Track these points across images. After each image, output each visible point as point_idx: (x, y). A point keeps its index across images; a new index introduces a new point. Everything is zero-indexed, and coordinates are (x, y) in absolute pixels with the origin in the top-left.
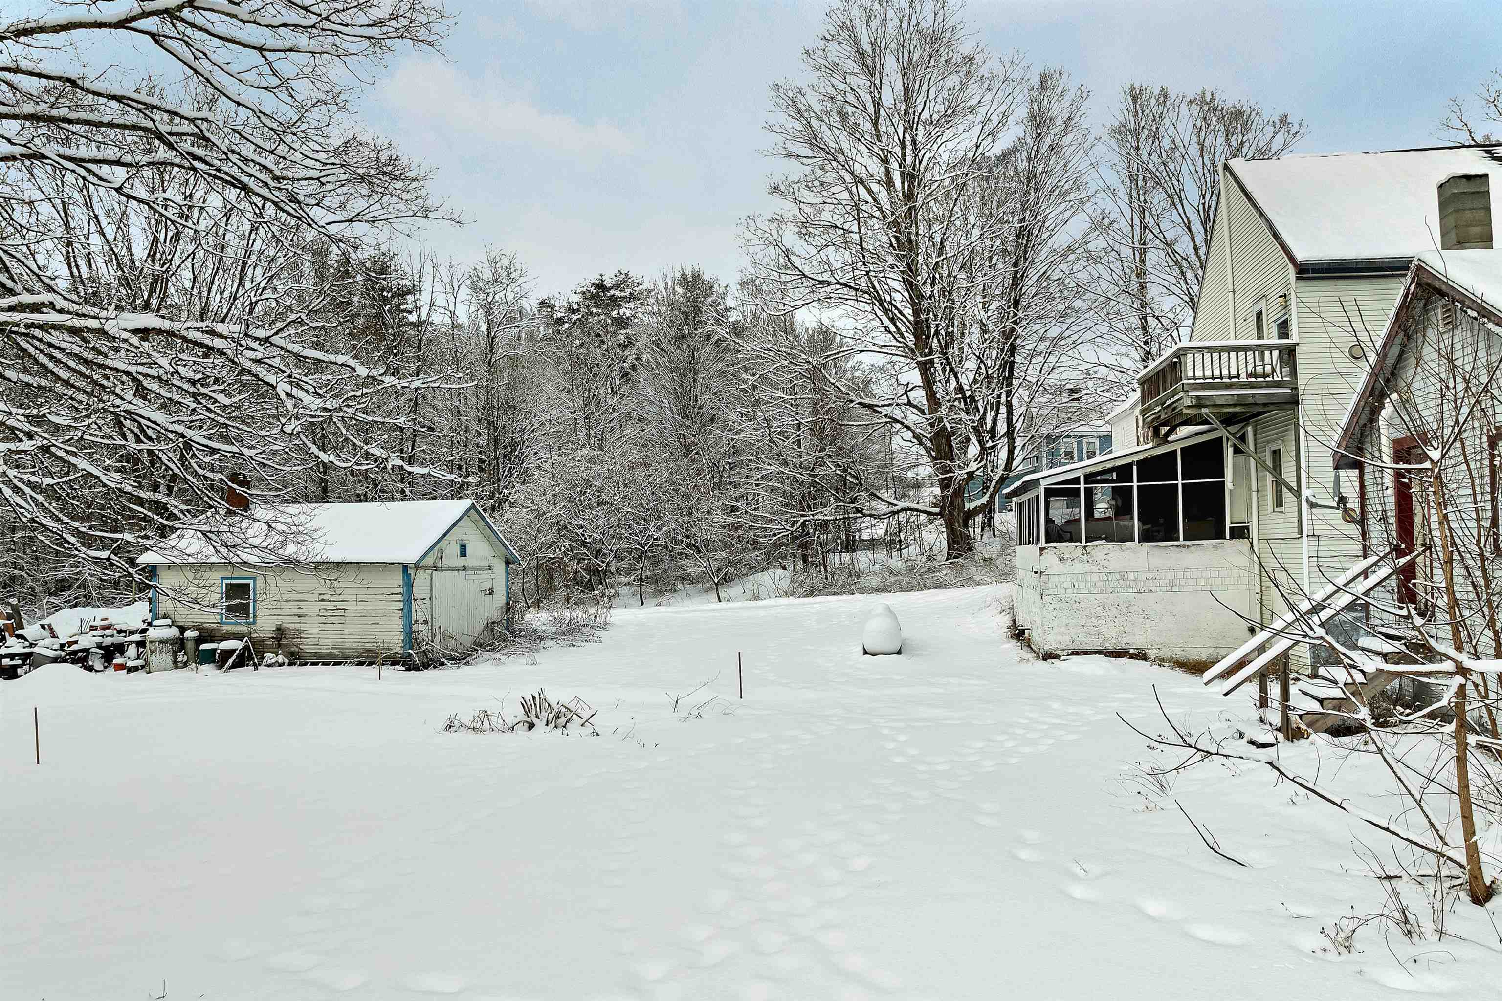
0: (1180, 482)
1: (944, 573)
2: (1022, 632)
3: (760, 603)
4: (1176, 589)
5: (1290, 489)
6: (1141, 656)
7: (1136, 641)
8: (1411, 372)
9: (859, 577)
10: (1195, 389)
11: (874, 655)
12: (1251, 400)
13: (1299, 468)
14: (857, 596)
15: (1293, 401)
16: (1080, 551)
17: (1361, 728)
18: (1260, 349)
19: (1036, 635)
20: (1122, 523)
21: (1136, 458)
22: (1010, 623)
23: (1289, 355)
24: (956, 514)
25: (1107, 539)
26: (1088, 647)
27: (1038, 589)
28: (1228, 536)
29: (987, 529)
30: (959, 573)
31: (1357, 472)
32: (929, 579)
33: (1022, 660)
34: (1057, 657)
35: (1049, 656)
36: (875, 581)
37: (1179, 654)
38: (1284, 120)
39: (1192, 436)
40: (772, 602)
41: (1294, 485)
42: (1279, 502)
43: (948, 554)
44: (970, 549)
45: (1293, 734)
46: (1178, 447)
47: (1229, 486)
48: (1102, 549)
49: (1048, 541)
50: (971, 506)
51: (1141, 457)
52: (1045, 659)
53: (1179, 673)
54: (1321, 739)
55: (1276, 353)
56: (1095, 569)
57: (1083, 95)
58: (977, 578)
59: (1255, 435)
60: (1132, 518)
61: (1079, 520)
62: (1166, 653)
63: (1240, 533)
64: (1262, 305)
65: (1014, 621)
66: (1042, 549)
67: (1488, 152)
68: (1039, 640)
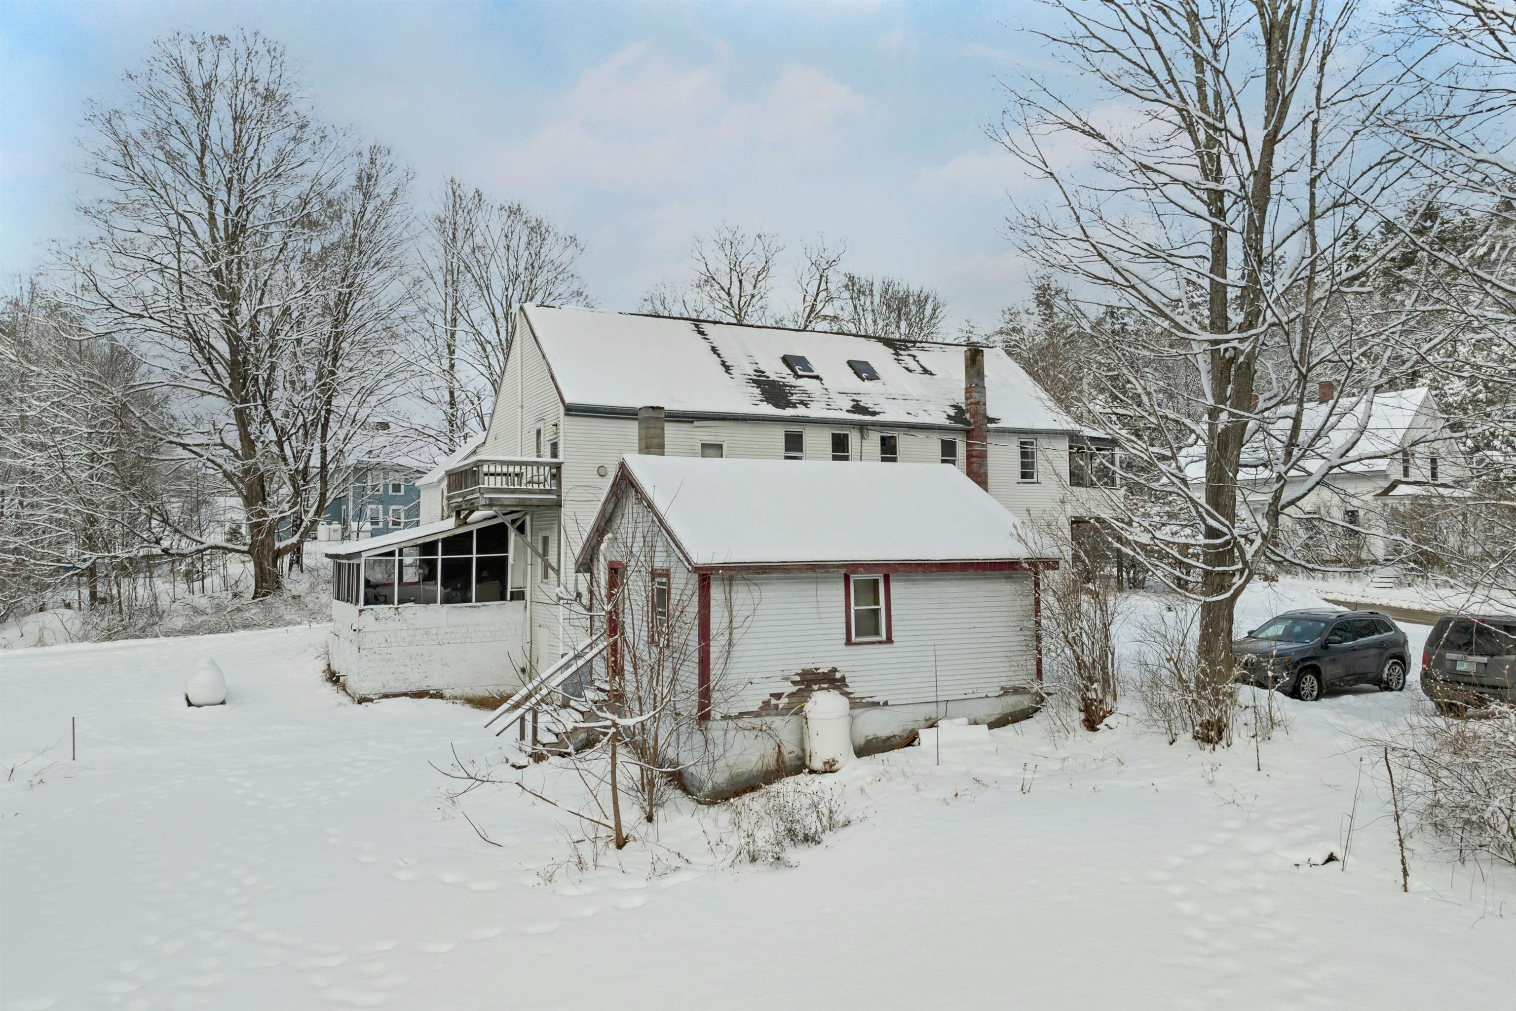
0: (474, 556)
1: (254, 612)
2: (338, 678)
3: (48, 649)
4: (468, 641)
5: (553, 569)
6: (439, 695)
7: (433, 683)
8: (618, 521)
9: (161, 617)
10: (489, 492)
11: (199, 706)
12: (528, 503)
13: (559, 554)
14: (162, 639)
15: (558, 505)
16: (392, 611)
17: (569, 754)
18: (538, 464)
19: (352, 682)
20: (427, 588)
21: (441, 536)
22: (325, 668)
23: (557, 472)
24: (265, 553)
25: (416, 601)
26: (397, 691)
27: (356, 644)
28: (509, 598)
29: (295, 566)
30: (268, 609)
31: (588, 575)
32: (238, 618)
33: (340, 704)
34: (371, 700)
35: (362, 700)
36: (179, 622)
37: (469, 693)
38: (573, 239)
39: (485, 519)
40: (63, 648)
41: (555, 565)
42: (546, 576)
43: (256, 592)
44: (278, 588)
45: (538, 758)
46: (474, 528)
47: (511, 561)
48: (411, 610)
49: (367, 603)
50: (279, 545)
51: (445, 535)
52: (360, 703)
53: (468, 708)
54: (554, 760)
55: (547, 468)
56: (405, 627)
57: (409, 175)
58: (287, 618)
59: (532, 521)
60: (436, 584)
61: (392, 584)
62: (458, 692)
63: (518, 595)
64: (540, 425)
65: (329, 665)
66: (361, 611)
67: (696, 326)
68: (354, 686)
